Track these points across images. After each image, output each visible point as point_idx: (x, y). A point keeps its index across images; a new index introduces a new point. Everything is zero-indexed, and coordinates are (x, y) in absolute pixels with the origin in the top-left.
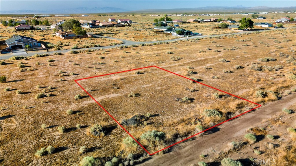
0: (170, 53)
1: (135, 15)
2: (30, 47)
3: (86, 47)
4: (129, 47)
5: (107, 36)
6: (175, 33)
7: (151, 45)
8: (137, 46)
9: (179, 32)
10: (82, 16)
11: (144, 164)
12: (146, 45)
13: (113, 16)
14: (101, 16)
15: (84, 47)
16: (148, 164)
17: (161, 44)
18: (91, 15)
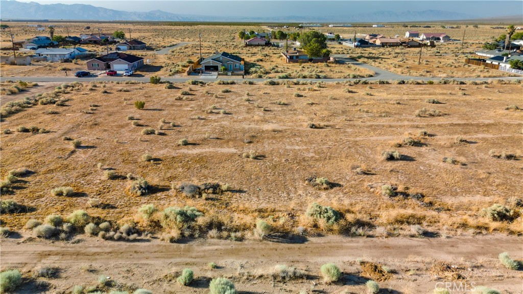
0: (434, 103)
1: (479, 26)
2: (225, 70)
3: (301, 77)
4: (371, 84)
5: (364, 62)
6: (508, 66)
7: (418, 84)
8: (387, 83)
9: (517, 63)
10: (373, 26)
11: (132, 244)
12: (407, 83)
13: (430, 27)
14: (407, 26)
15: (299, 77)
16: (137, 245)
17: (445, 83)
18: (391, 25)
